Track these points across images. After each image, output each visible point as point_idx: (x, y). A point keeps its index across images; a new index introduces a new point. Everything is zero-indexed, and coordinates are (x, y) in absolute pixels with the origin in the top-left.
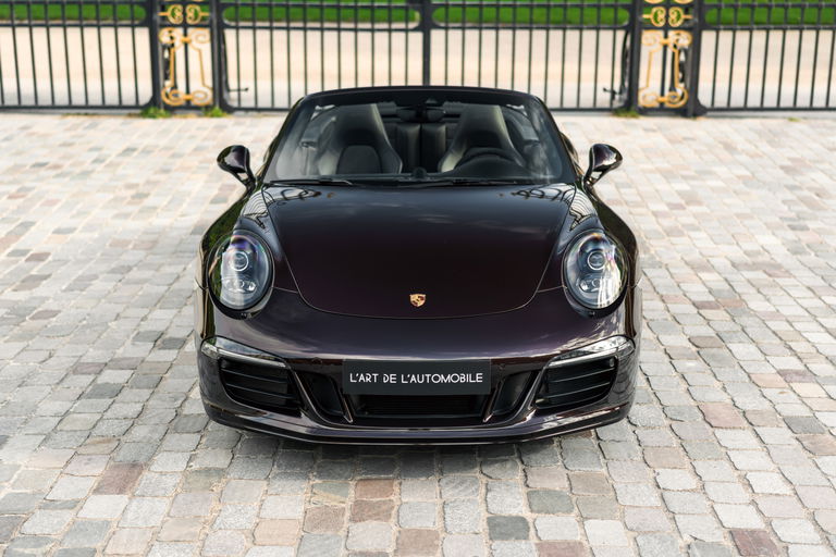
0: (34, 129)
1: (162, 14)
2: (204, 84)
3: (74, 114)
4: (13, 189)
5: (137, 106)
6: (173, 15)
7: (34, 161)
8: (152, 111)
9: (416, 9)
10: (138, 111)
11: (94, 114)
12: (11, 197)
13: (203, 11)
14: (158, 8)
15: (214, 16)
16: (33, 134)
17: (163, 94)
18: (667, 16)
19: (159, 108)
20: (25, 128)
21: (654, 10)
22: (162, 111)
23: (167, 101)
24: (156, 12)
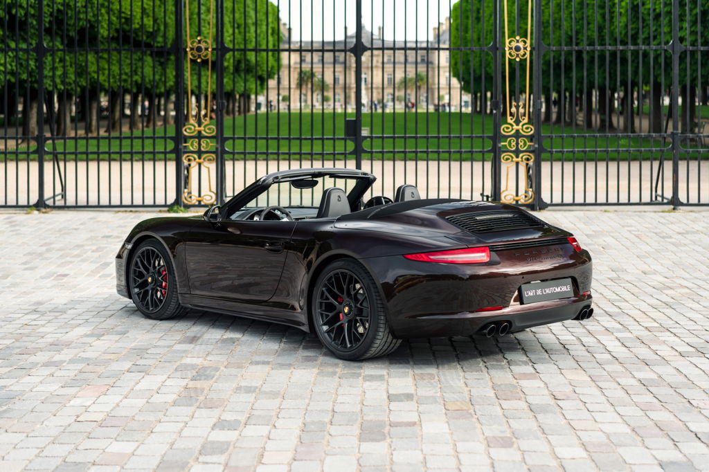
0: (99, 219)
1: (185, 145)
2: (210, 191)
3: (123, 212)
4: (94, 248)
5: (165, 206)
6: (192, 145)
7: (103, 235)
8: (175, 208)
9: (351, 140)
10: (166, 209)
11: (136, 211)
12: (93, 251)
13: (211, 143)
14: (183, 141)
15: (219, 146)
16: (98, 222)
17: (183, 197)
18: (517, 144)
19: (180, 206)
20: (91, 219)
21: (509, 139)
22: (182, 208)
23: (186, 202)
24: (181, 144)
